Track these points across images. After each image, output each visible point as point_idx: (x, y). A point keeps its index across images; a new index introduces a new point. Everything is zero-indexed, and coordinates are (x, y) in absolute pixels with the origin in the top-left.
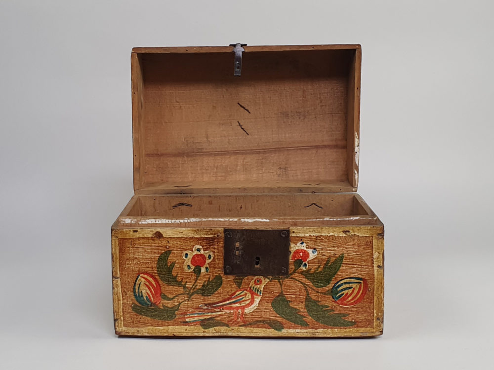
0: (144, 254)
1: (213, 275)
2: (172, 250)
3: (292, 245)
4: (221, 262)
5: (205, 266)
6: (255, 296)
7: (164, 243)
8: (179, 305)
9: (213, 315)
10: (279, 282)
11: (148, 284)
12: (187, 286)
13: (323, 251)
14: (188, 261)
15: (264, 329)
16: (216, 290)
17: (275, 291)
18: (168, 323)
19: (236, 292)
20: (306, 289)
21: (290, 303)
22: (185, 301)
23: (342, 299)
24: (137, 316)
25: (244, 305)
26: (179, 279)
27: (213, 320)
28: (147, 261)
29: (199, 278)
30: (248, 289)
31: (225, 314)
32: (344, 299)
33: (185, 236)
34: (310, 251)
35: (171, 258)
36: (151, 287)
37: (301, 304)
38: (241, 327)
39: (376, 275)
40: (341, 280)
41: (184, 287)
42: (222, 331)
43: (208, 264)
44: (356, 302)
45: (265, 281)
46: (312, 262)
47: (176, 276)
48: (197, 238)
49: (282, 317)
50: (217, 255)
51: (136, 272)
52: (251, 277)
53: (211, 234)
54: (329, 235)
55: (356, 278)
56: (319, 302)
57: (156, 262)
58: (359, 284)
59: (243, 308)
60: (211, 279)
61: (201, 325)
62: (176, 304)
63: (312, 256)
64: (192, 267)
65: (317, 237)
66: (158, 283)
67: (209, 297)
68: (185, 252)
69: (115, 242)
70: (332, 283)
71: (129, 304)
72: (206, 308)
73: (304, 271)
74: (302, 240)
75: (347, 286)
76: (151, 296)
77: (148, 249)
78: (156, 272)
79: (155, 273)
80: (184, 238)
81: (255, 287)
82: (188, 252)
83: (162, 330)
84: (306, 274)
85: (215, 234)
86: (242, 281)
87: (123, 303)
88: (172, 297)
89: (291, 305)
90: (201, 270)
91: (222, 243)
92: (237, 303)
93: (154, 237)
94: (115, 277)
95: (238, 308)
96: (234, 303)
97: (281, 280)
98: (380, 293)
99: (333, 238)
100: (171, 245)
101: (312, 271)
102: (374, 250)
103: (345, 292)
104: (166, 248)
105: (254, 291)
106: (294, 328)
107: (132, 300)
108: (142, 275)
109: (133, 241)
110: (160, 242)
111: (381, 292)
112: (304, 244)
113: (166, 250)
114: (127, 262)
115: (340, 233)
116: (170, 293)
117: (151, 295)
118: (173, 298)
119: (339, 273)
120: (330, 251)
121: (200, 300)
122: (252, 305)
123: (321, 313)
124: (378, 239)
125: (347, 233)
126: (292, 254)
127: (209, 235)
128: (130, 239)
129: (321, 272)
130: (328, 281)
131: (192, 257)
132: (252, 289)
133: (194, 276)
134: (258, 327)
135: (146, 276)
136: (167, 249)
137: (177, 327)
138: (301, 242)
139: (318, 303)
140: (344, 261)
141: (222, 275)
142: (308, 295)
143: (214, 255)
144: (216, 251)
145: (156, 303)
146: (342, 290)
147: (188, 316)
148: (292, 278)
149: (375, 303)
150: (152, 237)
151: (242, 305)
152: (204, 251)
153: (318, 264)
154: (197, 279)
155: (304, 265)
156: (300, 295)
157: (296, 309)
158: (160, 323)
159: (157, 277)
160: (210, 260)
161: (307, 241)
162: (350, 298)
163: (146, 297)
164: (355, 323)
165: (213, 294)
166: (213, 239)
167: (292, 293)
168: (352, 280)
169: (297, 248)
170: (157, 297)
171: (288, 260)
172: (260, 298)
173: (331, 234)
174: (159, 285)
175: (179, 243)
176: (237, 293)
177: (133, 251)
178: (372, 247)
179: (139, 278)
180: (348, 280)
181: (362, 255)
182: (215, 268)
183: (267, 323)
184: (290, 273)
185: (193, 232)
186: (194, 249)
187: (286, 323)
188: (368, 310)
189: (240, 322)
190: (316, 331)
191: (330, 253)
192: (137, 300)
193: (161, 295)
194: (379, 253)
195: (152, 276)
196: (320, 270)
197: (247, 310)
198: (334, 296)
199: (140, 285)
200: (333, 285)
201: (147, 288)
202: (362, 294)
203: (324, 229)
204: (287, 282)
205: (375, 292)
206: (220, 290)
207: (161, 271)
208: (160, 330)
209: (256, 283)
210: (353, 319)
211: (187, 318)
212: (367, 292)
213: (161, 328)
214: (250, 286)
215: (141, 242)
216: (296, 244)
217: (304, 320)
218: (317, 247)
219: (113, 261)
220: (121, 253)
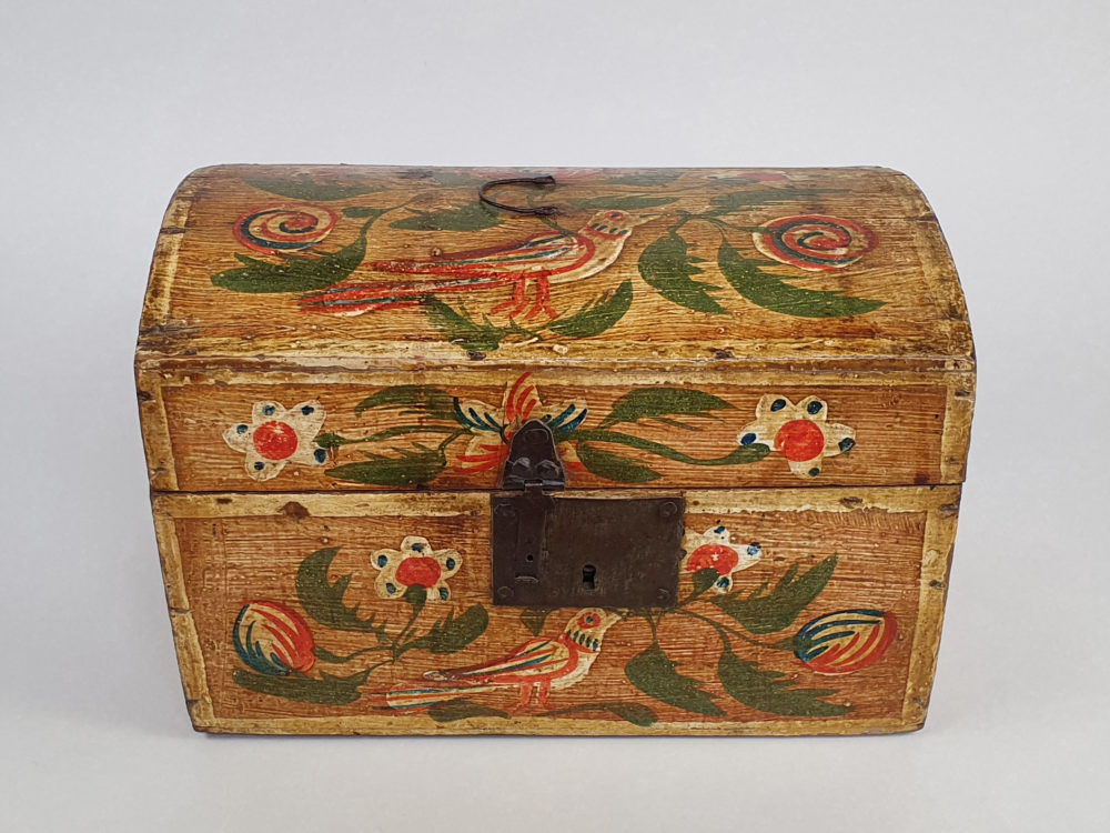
0: (255, 556)
1: (461, 607)
2: (339, 548)
3: (690, 535)
4: (484, 576)
5: (438, 585)
6: (580, 653)
7: (314, 530)
8: (367, 672)
9: (464, 694)
10: (649, 620)
11: (273, 626)
12: (386, 630)
13: (778, 550)
14: (388, 573)
15: (603, 722)
16: (470, 640)
17: (635, 642)
18: (337, 709)
19: (527, 643)
20: (723, 636)
21: (677, 668)
22: (384, 663)
23: (825, 658)
24: (249, 694)
25: (549, 671)
26: (364, 615)
27: (464, 703)
28: (267, 574)
29: (422, 613)
30: (561, 637)
31: (496, 690)
32: (828, 658)
33: (375, 514)
34: (741, 549)
35: (337, 567)
36: (282, 633)
37: (706, 668)
38: (539, 719)
39: (922, 605)
40: (825, 616)
41: (380, 633)
42: (489, 726)
43: (446, 580)
44: (860, 665)
45: (608, 620)
46: (748, 574)
47: (356, 609)
48: (412, 518)
49: (655, 696)
50: (473, 560)
51: (236, 597)
52: (569, 610)
53: (453, 508)
54: (799, 510)
55: (866, 612)
56: (756, 664)
57: (293, 577)
58: (874, 625)
59: (548, 678)
60: (455, 616)
61: (429, 713)
62: (359, 670)
63: (745, 559)
64: (398, 589)
65: (764, 514)
66: (303, 623)
67: (452, 655)
68: (377, 554)
69: (166, 527)
70: (798, 624)
71: (224, 669)
72: (442, 678)
73: (720, 596)
74: (719, 522)
75: (840, 629)
76: (287, 654)
77: (266, 545)
78: (296, 599)
79: (296, 602)
80: (374, 518)
81: (581, 633)
82: (389, 553)
83: (322, 724)
84: (727, 603)
85: (464, 508)
86: (543, 619)
87: (206, 668)
88: (345, 655)
89: (679, 672)
90: (425, 594)
91: (485, 531)
92: (530, 668)
93: (283, 517)
94: (177, 610)
95: (531, 679)
96: (520, 667)
97: (653, 617)
98: (928, 643)
99: (809, 516)
100: (336, 534)
101: (744, 595)
102: (926, 544)
103: (832, 643)
104: (322, 542)
105: (577, 641)
106: (684, 719)
107: (231, 661)
108: (252, 606)
109: (219, 527)
110: (301, 529)
111: (933, 642)
112: (726, 533)
113: (321, 546)
114: (207, 576)
115: (831, 503)
116: (341, 647)
117: (284, 651)
118: (348, 658)
119: (820, 600)
120: (798, 549)
121: (425, 662)
122: (571, 671)
123: (761, 687)
124: (941, 518)
125: (852, 505)
126: (688, 556)
127: (446, 510)
128: (210, 520)
129: (769, 597)
130: (787, 620)
131: (398, 563)
132: (572, 636)
133: (407, 608)
134: (587, 717)
135: (266, 609)
136: (324, 544)
137: (363, 718)
138: (716, 528)
139: (754, 668)
140: (835, 571)
141: (487, 607)
142: (727, 648)
143: (465, 560)
144: (468, 550)
145: (301, 668)
146: (824, 639)
147: (394, 695)
148: (685, 612)
149: (912, 666)
150: (276, 516)
151: (544, 672)
152: (433, 549)
153: (764, 578)
154: (415, 615)
155: (720, 584)
156: (704, 649)
157: (692, 680)
158: (316, 710)
159: (297, 611)
160: (452, 573)
161: (734, 526)
162: (843, 657)
163: (272, 654)
164: (852, 708)
165: (463, 647)
166: (459, 521)
167: (684, 646)
168: (855, 616)
169: (703, 542)
170: (303, 655)
171: (678, 569)
172: (593, 658)
173: (808, 507)
174: (307, 628)
175: (357, 530)
176: (529, 648)
177: (221, 549)
178: (923, 538)
179: (248, 613)
180: (843, 616)
181: (888, 558)
182: (465, 589)
183: (611, 710)
184: (680, 600)
185: (399, 504)
186: (403, 546)
187: (663, 710)
188: (891, 681)
189: (537, 707)
190: (743, 725)
191: (798, 553)
192: (247, 662)
193: (312, 650)
194: (938, 551)
195: (282, 608)
196: (765, 593)
197: (557, 684)
198: (801, 652)
199: (250, 627)
200: (800, 627)
201: (272, 636)
202: (879, 646)
203: (783, 496)
204: (671, 620)
205: (915, 642)
206: (482, 639)
207: (309, 597)
208: (315, 724)
209: (582, 624)
210: (847, 700)
211: (391, 699)
212: (895, 641)
213: (322, 720)
214: (566, 631)
215: (245, 528)
216: (702, 533)
217: (713, 704)
218: (762, 539)
219: (165, 572)
220: (187, 554)
